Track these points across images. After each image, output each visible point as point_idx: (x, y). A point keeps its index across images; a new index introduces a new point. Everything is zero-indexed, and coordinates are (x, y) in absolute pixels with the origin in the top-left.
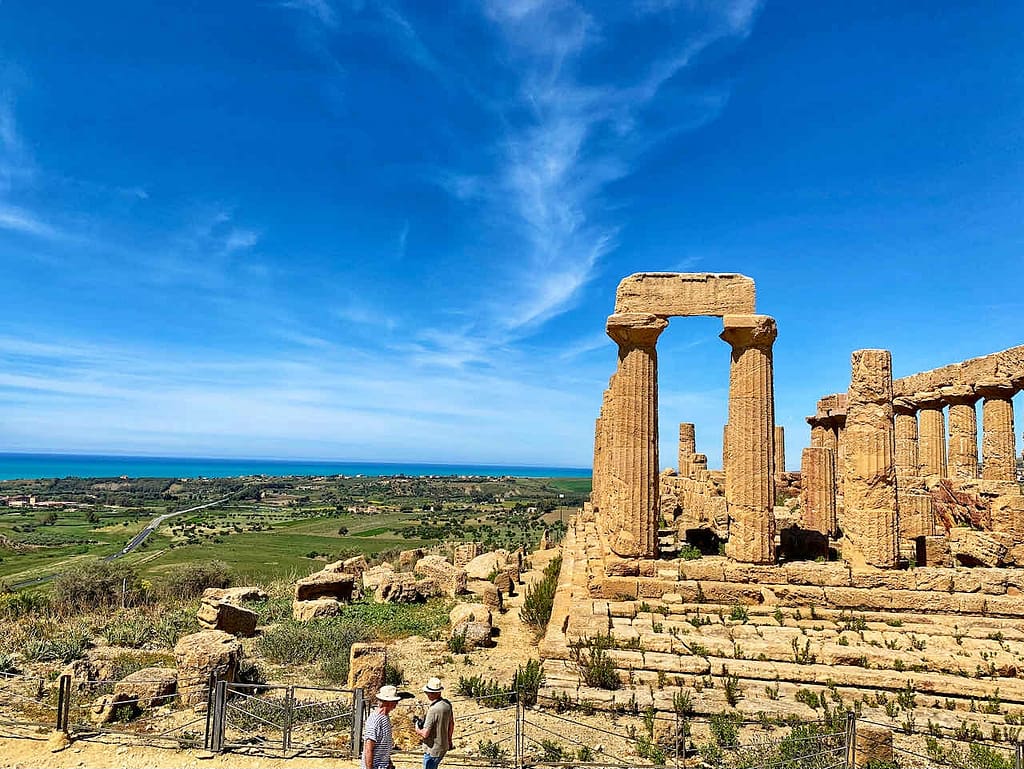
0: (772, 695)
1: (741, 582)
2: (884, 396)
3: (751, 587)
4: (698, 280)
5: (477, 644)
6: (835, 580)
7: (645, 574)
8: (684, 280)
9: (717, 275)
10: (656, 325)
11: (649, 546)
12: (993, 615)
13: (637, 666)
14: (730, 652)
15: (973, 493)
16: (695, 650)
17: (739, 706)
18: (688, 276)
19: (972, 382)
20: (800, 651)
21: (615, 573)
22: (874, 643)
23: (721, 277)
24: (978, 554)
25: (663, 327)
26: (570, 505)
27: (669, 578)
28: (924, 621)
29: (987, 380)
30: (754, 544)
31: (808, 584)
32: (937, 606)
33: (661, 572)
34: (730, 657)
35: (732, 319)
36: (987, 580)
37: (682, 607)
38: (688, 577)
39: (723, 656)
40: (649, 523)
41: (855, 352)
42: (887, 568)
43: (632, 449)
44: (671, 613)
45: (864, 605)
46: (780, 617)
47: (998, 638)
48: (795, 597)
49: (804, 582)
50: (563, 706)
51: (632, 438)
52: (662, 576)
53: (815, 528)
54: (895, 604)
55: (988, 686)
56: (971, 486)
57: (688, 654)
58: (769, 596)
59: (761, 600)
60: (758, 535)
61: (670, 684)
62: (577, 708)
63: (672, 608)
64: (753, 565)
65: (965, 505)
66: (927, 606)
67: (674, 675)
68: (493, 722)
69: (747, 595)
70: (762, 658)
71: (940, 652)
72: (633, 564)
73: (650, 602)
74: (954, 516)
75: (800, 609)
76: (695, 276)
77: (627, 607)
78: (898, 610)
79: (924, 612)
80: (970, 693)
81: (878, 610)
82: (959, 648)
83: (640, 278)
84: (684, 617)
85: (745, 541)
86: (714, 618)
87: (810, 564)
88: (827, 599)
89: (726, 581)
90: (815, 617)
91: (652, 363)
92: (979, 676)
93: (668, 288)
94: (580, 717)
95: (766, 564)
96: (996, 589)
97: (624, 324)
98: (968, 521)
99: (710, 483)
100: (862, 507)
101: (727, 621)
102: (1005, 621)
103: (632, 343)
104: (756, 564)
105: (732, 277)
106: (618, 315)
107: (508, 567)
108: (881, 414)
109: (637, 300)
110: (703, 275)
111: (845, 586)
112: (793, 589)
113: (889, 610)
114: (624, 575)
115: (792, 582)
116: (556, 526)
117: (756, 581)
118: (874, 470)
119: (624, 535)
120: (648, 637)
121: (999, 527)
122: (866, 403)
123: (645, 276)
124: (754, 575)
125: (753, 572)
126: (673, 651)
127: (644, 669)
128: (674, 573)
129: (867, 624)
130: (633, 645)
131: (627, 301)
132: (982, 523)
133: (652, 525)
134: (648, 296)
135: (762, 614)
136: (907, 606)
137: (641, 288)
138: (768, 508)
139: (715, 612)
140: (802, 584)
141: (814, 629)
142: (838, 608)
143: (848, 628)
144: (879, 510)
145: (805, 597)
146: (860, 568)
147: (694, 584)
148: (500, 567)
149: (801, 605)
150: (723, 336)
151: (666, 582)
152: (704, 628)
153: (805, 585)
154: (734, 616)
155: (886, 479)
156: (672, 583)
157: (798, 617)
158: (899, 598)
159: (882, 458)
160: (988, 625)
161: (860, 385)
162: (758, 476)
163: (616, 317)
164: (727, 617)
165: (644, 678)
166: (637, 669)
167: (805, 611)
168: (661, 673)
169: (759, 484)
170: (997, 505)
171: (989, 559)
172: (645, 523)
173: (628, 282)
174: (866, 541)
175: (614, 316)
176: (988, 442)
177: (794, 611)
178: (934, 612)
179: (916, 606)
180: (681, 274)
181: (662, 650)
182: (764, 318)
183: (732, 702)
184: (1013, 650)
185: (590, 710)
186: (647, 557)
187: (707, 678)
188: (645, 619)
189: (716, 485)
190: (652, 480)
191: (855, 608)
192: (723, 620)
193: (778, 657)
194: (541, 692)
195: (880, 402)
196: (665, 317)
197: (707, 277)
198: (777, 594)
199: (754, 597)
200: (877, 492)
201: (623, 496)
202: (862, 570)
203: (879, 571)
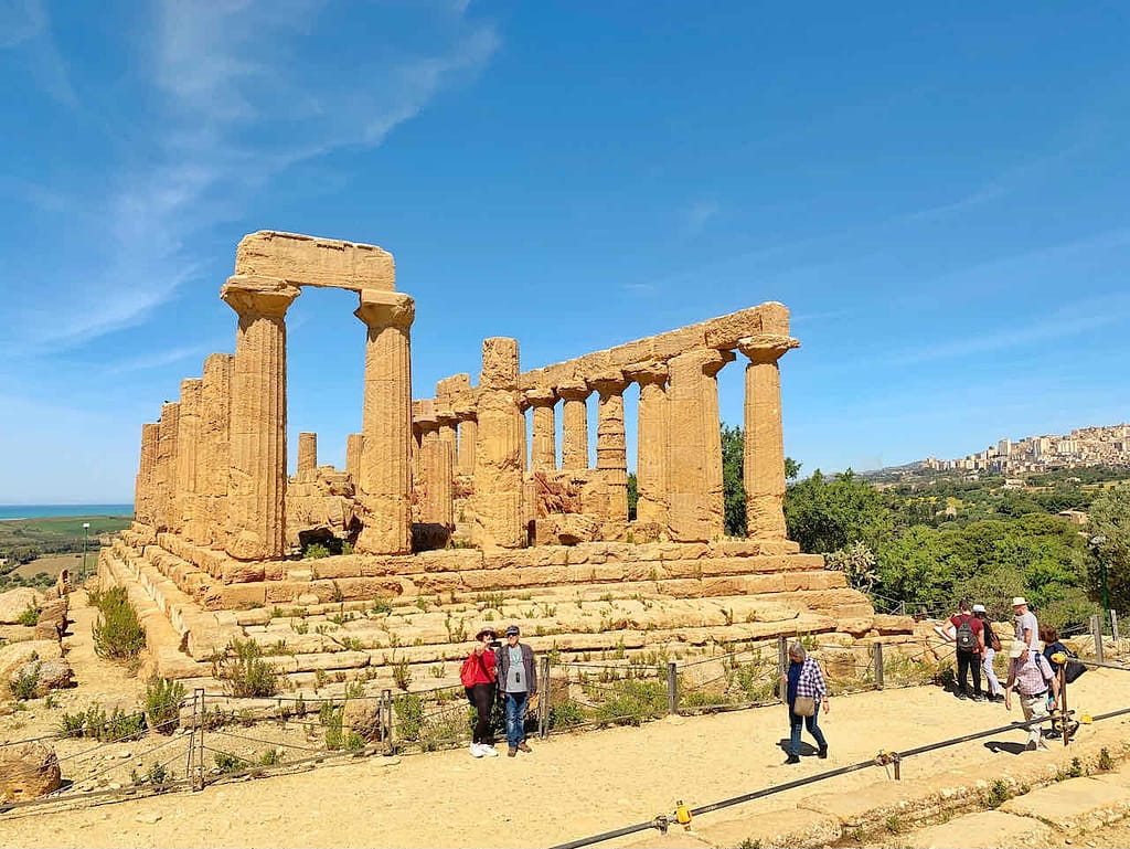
0: (439, 675)
1: (378, 575)
2: (513, 383)
3: (389, 579)
4: (335, 248)
5: (52, 686)
6: (469, 563)
7: (272, 578)
8: (319, 246)
9: (355, 245)
10: (289, 292)
11: (276, 546)
12: (600, 581)
13: (290, 670)
14: (385, 642)
15: (565, 483)
16: (348, 645)
17: (411, 688)
18: (323, 241)
19: (553, 386)
20: (453, 631)
21: (235, 580)
22: (513, 616)
23: (359, 247)
24: (577, 533)
25: (295, 296)
26: (59, 551)
27: (301, 579)
28: (548, 593)
29: (566, 384)
30: (391, 534)
31: (445, 570)
32: (558, 578)
33: (290, 573)
34: (386, 647)
35: (371, 295)
36: (592, 552)
37: (321, 607)
38: (322, 576)
39: (379, 647)
40: (276, 519)
41: (487, 340)
42: (514, 548)
43: (257, 436)
44: (308, 615)
45: (496, 585)
46: (422, 605)
47: (607, 599)
48: (434, 584)
49: (440, 569)
50: (216, 723)
51: (257, 423)
52: (293, 577)
53: (434, 521)
54: (523, 581)
55: (612, 638)
56: (562, 477)
57: (342, 650)
58: (407, 585)
59: (400, 591)
60: (396, 524)
61: (330, 682)
62: (234, 721)
63: (310, 609)
64: (390, 557)
65: (557, 494)
66: (549, 579)
67: (334, 672)
68: (130, 755)
69: (387, 587)
70: (418, 643)
71: (568, 616)
72: (257, 568)
73: (281, 606)
74: (546, 505)
75: (441, 595)
76: (331, 242)
77: (257, 614)
78: (525, 586)
79: (546, 584)
80: (598, 646)
81: (508, 587)
82: (581, 611)
83: (269, 236)
84: (324, 617)
85: (384, 532)
86: (357, 614)
87: (441, 552)
88: (464, 583)
89: (362, 576)
90: (454, 601)
91: (281, 335)
92: (603, 631)
93: (301, 252)
94: (239, 730)
95: (403, 554)
96: (600, 559)
97: (250, 287)
98: (559, 507)
99: (321, 482)
100: (492, 491)
101: (371, 615)
102: (609, 585)
103: (258, 311)
104: (393, 555)
105: (371, 249)
106: (241, 277)
107: (50, 603)
108: (510, 400)
109: (263, 261)
110: (340, 243)
111: (478, 569)
112: (431, 576)
113: (518, 587)
114: (247, 581)
115: (429, 570)
116: (37, 581)
117: (393, 573)
118: (504, 454)
119: (246, 535)
120: (293, 640)
121: (588, 509)
122: (497, 389)
123: (273, 235)
124: (392, 566)
125: (390, 563)
126: (325, 650)
127: (298, 672)
128: (308, 573)
129: (505, 601)
130: (280, 649)
131: (252, 262)
132: (573, 508)
133: (279, 522)
134: (278, 258)
135: (404, 605)
136: (534, 581)
137: (270, 248)
138: (406, 495)
139: (355, 608)
140: (438, 571)
141: (457, 611)
142: (473, 590)
143: (487, 606)
144: (507, 493)
145: (443, 583)
146: (491, 551)
147: (329, 582)
148: (38, 604)
149: (439, 592)
150: (357, 313)
151: (299, 583)
152: (349, 624)
153: (442, 571)
154: (376, 609)
155: (514, 463)
156: (306, 584)
157: (438, 604)
158: (527, 575)
159: (511, 442)
160: (597, 590)
161: (492, 372)
162: (397, 463)
163: (240, 279)
164: (369, 611)
165: (300, 680)
166: (290, 673)
167: (445, 597)
168: (319, 672)
169: (397, 472)
170: (586, 490)
171: (585, 537)
172: (272, 519)
173: (253, 239)
174: (495, 523)
175: (237, 277)
176: (567, 440)
177: (435, 598)
178: (555, 584)
179: (540, 581)
180: (316, 239)
181: (312, 650)
182: (404, 296)
183: (403, 686)
184: (620, 607)
185: (250, 722)
186: (274, 559)
187: (370, 669)
188: (282, 624)
189: (329, 483)
190: (281, 471)
191: (488, 589)
192: (366, 615)
193: (432, 640)
194: (183, 713)
195: (510, 389)
196: (298, 285)
197: (345, 245)
198: (417, 583)
199: (393, 589)
200: (506, 475)
201: (245, 491)
202: (493, 552)
203: (508, 551)
